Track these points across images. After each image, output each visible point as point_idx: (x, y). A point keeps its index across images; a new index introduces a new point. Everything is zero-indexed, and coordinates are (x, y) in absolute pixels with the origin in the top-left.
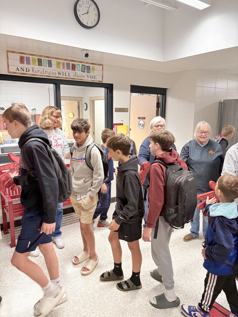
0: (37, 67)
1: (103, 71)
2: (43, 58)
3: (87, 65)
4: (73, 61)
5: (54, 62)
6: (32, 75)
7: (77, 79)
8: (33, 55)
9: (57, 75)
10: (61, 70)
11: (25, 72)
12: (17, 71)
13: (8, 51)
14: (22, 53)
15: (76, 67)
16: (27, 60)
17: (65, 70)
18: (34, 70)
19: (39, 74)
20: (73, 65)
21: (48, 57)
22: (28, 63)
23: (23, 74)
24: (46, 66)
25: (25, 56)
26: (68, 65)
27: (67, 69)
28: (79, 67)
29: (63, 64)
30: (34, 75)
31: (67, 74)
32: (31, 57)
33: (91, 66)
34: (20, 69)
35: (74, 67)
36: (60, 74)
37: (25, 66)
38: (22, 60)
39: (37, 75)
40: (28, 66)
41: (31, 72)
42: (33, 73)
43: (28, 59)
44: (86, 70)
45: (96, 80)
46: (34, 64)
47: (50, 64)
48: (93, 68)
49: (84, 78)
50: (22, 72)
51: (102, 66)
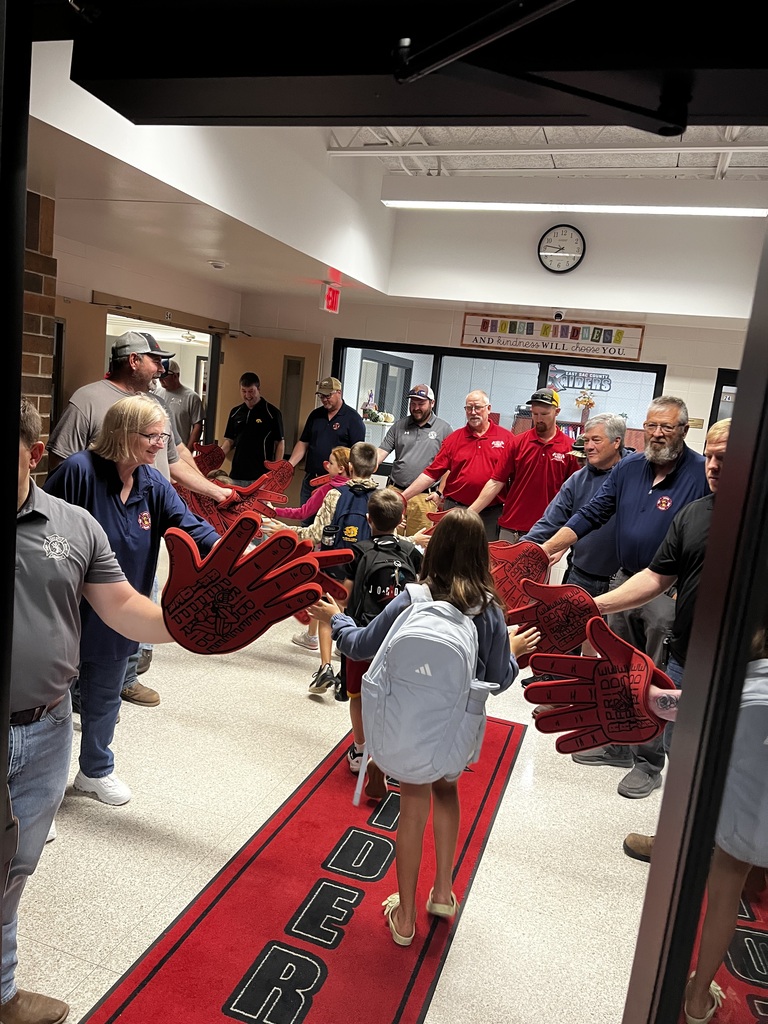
0: (507, 335)
1: (642, 339)
2: (518, 321)
3: (605, 328)
4: (576, 322)
5: (538, 326)
6: (497, 348)
7: (580, 354)
8: (504, 317)
9: (541, 348)
10: (550, 338)
11: (486, 344)
12: (475, 343)
13: (466, 314)
14: (487, 315)
15: (581, 332)
16: (492, 326)
17: (559, 339)
18: (501, 340)
19: (509, 346)
20: (574, 329)
21: (529, 318)
22: (494, 329)
23: (483, 347)
24: (522, 333)
25: (490, 319)
26: (565, 330)
27: (562, 336)
28: (587, 331)
29: (556, 328)
30: (500, 348)
31: (560, 346)
32: (499, 320)
33: (615, 330)
34: (479, 339)
35: (575, 334)
36: (545, 345)
37: (489, 333)
38: (485, 326)
39: (504, 348)
40: (493, 334)
41: (495, 344)
42: (499, 345)
43: (494, 324)
44: (602, 337)
45: (622, 356)
46: (502, 330)
47: (530, 330)
48: (620, 333)
49: (595, 354)
50: (482, 344)
51: (641, 330)
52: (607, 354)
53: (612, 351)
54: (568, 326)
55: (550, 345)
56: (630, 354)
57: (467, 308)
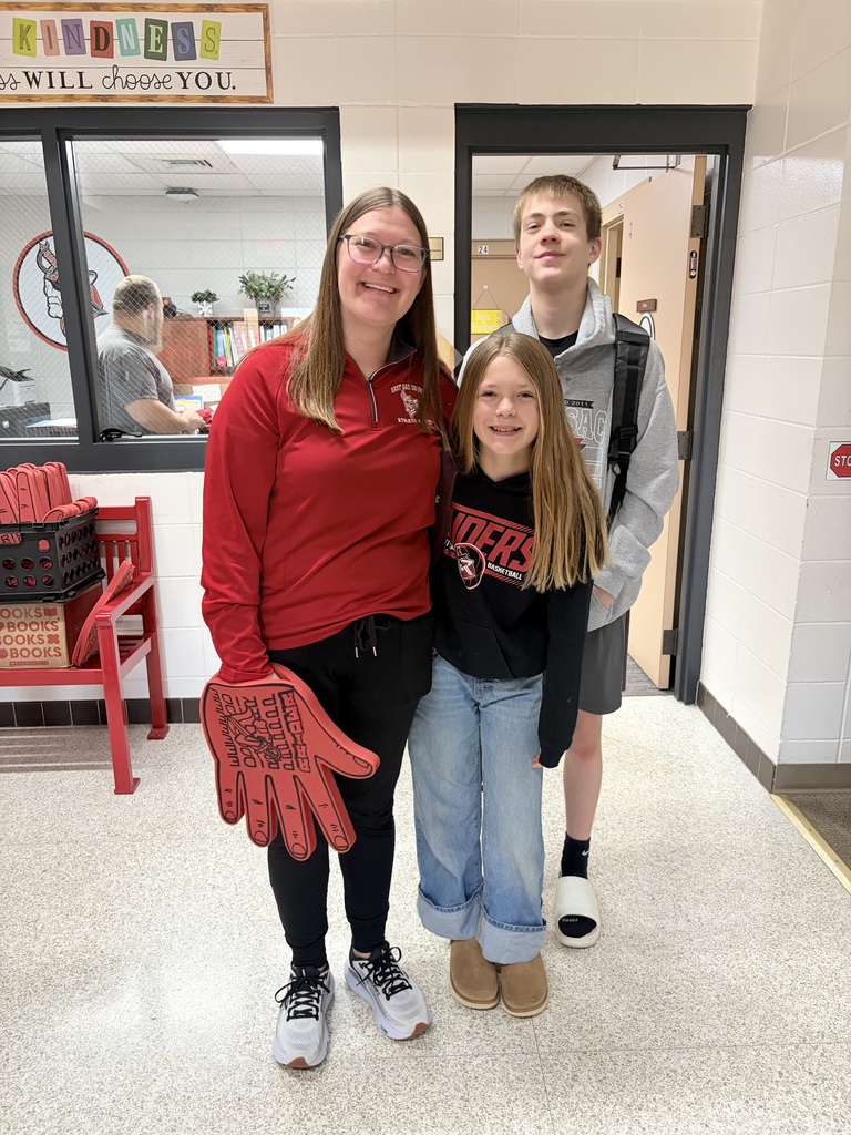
1: (267, 40)
3: (171, 18)
7: (127, 97)
15: (115, 36)
17: (63, 61)
26: (72, 29)
28: (130, 32)
29: (48, 28)
31: (72, 79)
35: (102, 40)
44: (170, 44)
48: (212, 30)
51: (260, 15)
52: (193, 90)
53: (203, 81)
54: (78, 24)
55: (44, 79)
56: (246, 87)
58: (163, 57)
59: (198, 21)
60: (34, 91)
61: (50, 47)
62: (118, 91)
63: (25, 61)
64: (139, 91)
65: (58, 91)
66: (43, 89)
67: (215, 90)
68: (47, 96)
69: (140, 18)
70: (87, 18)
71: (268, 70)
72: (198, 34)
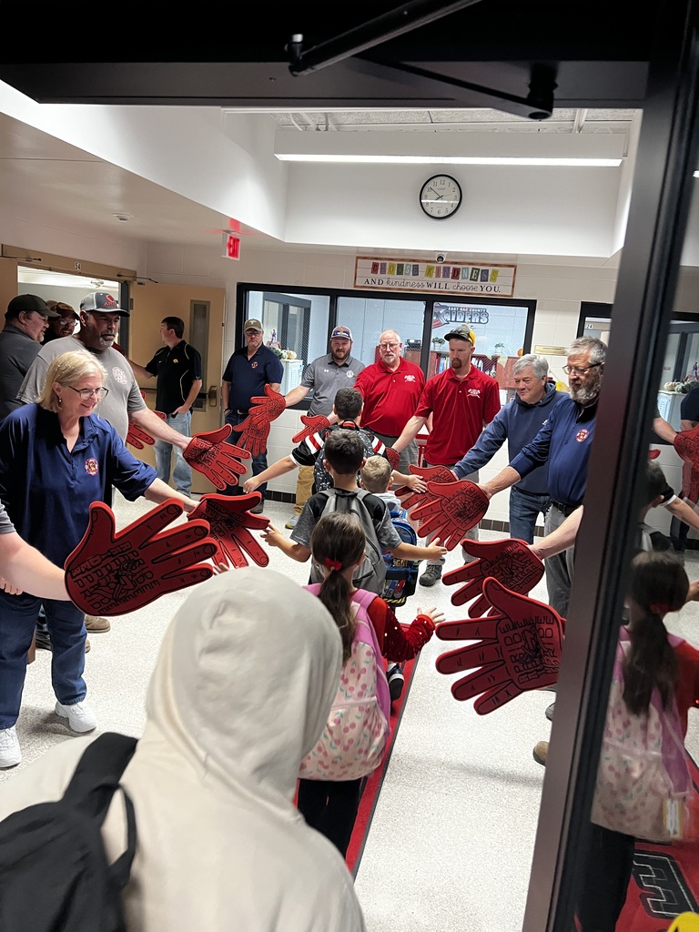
0: (395, 277)
1: (514, 276)
2: (405, 263)
3: (482, 268)
4: (456, 263)
5: (423, 267)
6: (386, 289)
7: (462, 292)
8: (392, 260)
9: (426, 288)
10: (433, 279)
11: (376, 285)
12: (367, 284)
13: (358, 258)
14: (376, 259)
15: (461, 273)
16: (381, 268)
17: (441, 279)
18: (390, 281)
19: (397, 287)
20: (455, 270)
21: (414, 261)
22: (383, 271)
23: (374, 288)
24: (409, 274)
25: (379, 262)
26: (446, 270)
27: (444, 276)
28: (466, 271)
29: (438, 269)
30: (389, 289)
31: (443, 285)
32: (388, 263)
34: (370, 281)
35: (456, 274)
36: (429, 285)
37: (379, 275)
38: (375, 269)
39: (393, 289)
40: (383, 276)
41: (385, 285)
42: (388, 286)
43: (384, 266)
44: (479, 276)
45: (498, 293)
46: (391, 272)
47: (416, 271)
48: (495, 273)
49: (474, 292)
50: (373, 285)
51: (513, 269)
52: (485, 292)
53: (489, 289)
54: (449, 268)
55: (434, 285)
56: (504, 291)
57: (358, 252)
58: (476, 280)
59: (491, 269)
60: (429, 289)
61: (438, 275)
62: (458, 291)
63: (428, 279)
64: (465, 291)
65: (437, 289)
66: (432, 288)
67: (493, 292)
68: (433, 290)
69: (471, 267)
70: (452, 266)
71: (513, 286)
72: (490, 273)
